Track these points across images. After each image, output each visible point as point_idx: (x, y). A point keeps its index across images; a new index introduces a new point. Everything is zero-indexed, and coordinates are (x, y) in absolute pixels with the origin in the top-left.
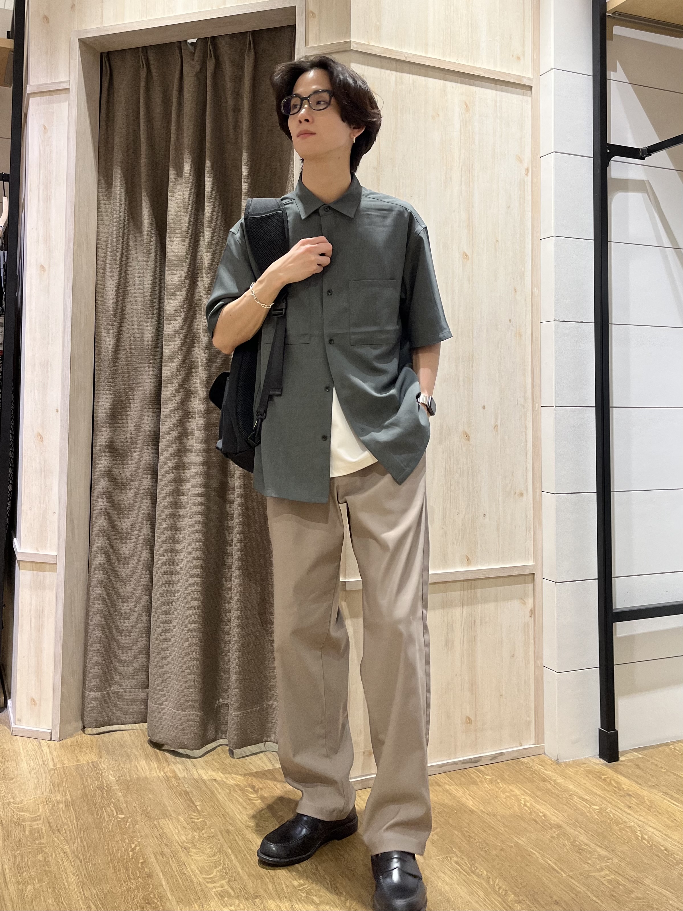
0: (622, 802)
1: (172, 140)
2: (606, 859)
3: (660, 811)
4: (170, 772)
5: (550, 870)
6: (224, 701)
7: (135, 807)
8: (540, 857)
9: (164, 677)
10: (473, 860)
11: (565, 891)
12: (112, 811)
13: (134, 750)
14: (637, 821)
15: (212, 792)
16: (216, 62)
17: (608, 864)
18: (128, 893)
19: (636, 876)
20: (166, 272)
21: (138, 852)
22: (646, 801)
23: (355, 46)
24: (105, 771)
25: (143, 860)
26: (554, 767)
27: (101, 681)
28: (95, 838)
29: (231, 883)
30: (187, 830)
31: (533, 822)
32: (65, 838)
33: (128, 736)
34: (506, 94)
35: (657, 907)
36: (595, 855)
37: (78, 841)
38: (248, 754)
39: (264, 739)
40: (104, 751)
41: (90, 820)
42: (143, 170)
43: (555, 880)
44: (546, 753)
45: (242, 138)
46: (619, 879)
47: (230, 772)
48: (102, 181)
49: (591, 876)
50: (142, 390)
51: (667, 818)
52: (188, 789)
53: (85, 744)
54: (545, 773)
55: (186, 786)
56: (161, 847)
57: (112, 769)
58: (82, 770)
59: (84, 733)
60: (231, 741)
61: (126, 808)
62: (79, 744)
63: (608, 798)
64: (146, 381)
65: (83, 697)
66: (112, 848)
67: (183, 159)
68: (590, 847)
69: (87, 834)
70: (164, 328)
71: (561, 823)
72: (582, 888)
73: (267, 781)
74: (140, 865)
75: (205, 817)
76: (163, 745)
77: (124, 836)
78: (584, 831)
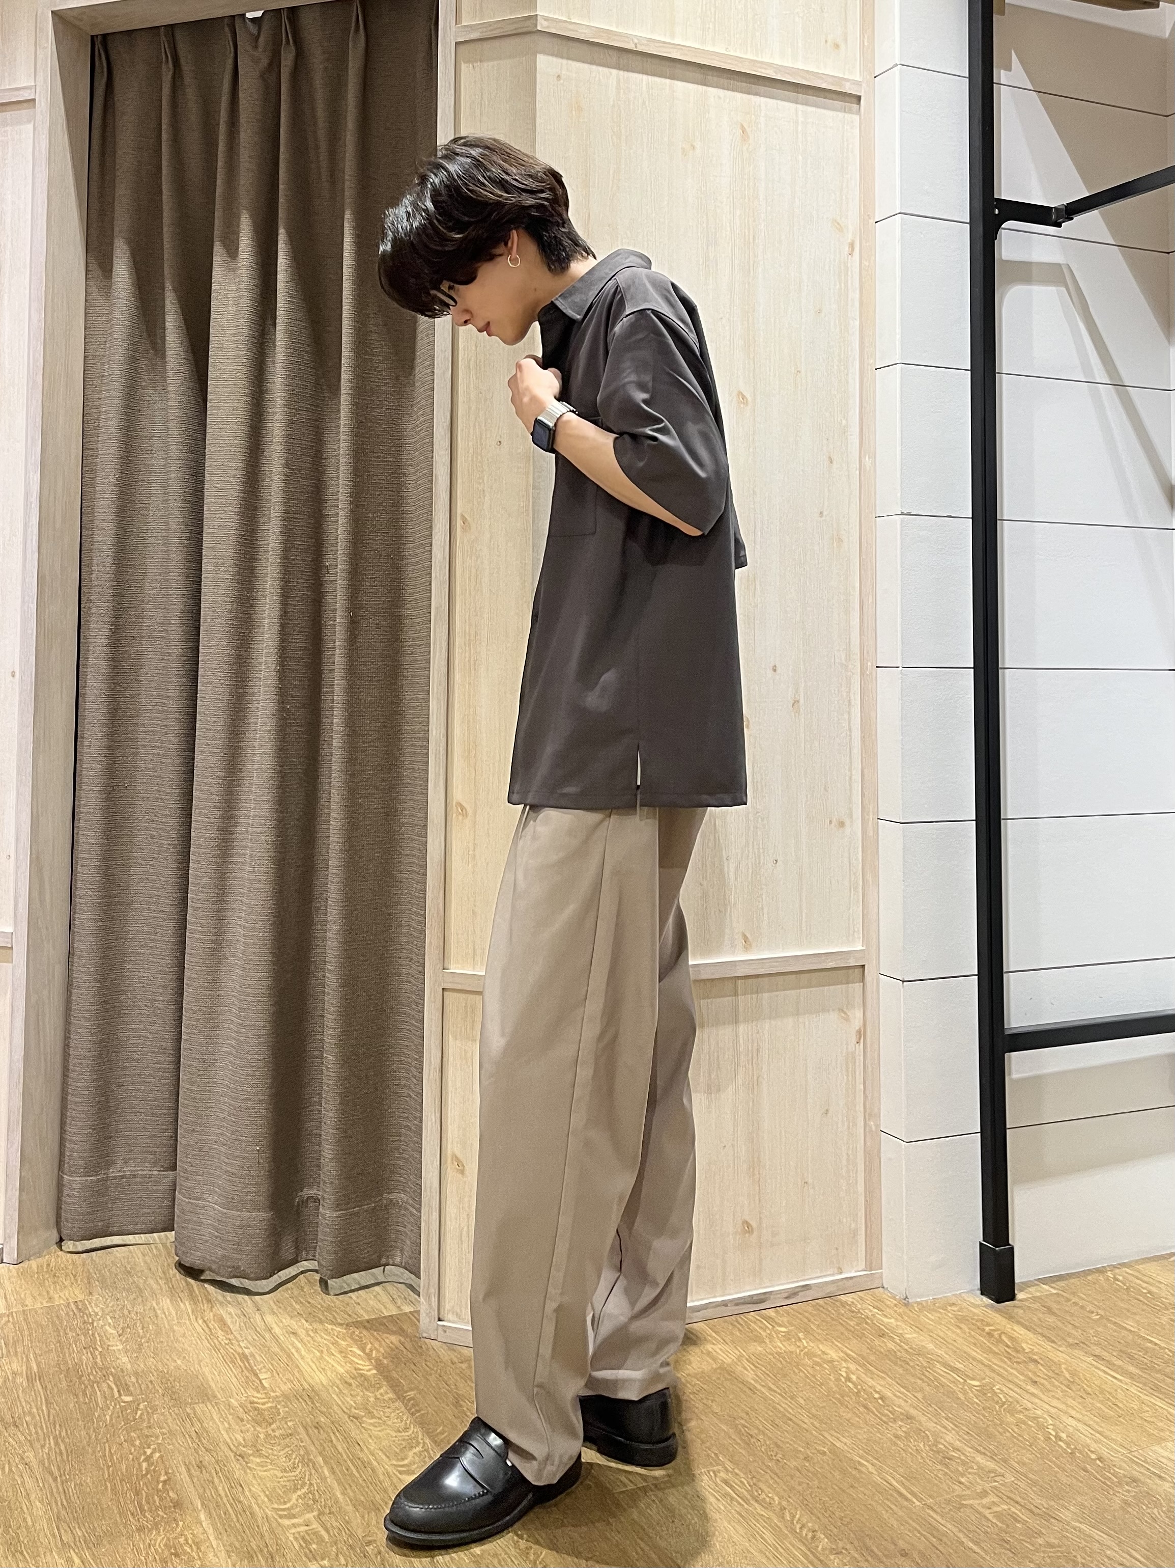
0: (1022, 1374)
1: (219, 191)
2: (993, 1475)
3: (1089, 1390)
4: (214, 1321)
5: (892, 1495)
6: (312, 1192)
7: (151, 1382)
8: (875, 1472)
9: (204, 1150)
10: (754, 1477)
11: (919, 1532)
12: (112, 1389)
13: (151, 1282)
14: (1047, 1406)
15: (289, 1356)
16: (297, 49)
17: (996, 1484)
18: (140, 1535)
19: (1046, 1506)
20: (208, 427)
21: (157, 1462)
22: (1064, 1371)
23: (545, 23)
24: (98, 1317)
25: (166, 1477)
26: (901, 1311)
27: (91, 1157)
28: (80, 1438)
29: (323, 1519)
30: (245, 1423)
31: (861, 1409)
32: (26, 1438)
33: (140, 1255)
34: (813, 109)
35: (1083, 1561)
36: (973, 1468)
37: (50, 1444)
38: (353, 1288)
39: (383, 1261)
40: (97, 1283)
41: (71, 1405)
42: (166, 246)
43: (900, 1513)
44: (886, 1287)
45: (343, 190)
46: (1017, 1512)
47: (321, 1319)
48: (94, 266)
49: (965, 1506)
50: (165, 638)
51: (1101, 1402)
52: (246, 1351)
53: (63, 1269)
54: (882, 1321)
55: (242, 1345)
56: (198, 1453)
57: (111, 1314)
58: (58, 1317)
59: (61, 1250)
60: (324, 1263)
61: (136, 1385)
62: (52, 1270)
63: (996, 1367)
64: (173, 622)
65: (60, 1186)
66: (111, 1455)
67: (238, 227)
68: (963, 1454)
69: (66, 1431)
70: (205, 528)
71: (913, 1412)
72: (950, 1526)
73: (388, 1335)
74: (160, 1486)
75: (277, 1399)
76: (202, 1272)
77: (133, 1434)
78: (951, 1425)
